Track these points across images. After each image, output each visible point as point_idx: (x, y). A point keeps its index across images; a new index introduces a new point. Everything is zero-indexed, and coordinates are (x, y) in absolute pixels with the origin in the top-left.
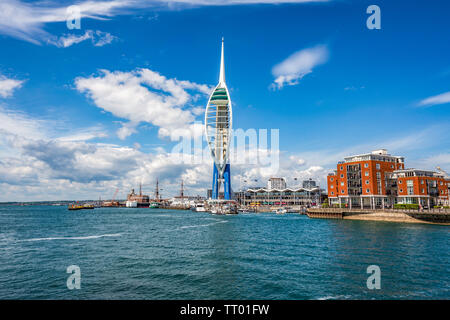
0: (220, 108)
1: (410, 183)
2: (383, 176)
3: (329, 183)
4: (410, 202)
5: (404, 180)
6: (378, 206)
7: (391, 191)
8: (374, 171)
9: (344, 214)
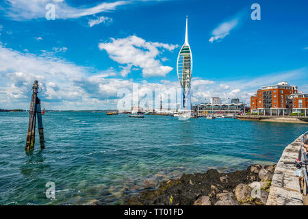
0: (185, 58)
1: (300, 101)
2: (284, 97)
3: (252, 101)
4: (299, 112)
5: (297, 100)
6: (281, 114)
7: (289, 106)
8: (279, 94)
9: (260, 119)
